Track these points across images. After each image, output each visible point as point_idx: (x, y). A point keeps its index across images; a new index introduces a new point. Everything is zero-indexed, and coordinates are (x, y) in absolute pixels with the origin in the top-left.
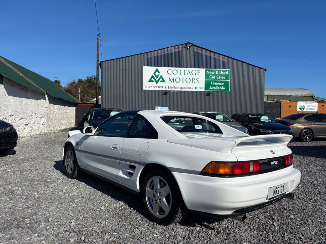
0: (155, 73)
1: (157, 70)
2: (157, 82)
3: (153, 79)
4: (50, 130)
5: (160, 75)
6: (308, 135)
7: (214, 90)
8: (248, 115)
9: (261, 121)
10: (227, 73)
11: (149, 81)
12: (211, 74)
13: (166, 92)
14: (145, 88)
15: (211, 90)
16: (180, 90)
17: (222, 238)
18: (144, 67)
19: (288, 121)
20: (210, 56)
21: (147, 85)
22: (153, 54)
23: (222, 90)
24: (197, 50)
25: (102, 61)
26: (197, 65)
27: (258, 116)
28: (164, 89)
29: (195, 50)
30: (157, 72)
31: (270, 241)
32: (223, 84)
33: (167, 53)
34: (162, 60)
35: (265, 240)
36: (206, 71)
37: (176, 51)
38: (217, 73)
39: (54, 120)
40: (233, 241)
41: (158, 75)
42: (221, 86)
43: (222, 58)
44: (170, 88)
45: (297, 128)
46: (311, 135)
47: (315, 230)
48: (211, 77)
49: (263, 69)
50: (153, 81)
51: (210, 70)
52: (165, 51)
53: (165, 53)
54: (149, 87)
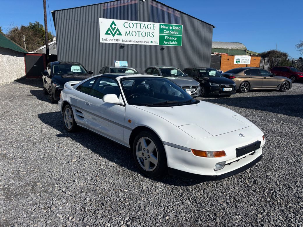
0: (111, 26)
1: (113, 23)
2: (114, 35)
3: (109, 32)
4: (2, 82)
5: (117, 27)
6: (246, 87)
7: (167, 44)
8: (199, 70)
9: (210, 75)
10: (180, 28)
11: (105, 34)
12: (166, 29)
13: (123, 45)
14: (101, 41)
15: (165, 44)
16: (136, 43)
17: (213, 187)
18: (100, 19)
19: (231, 75)
20: (164, 10)
21: (104, 38)
22: (108, 6)
23: (175, 45)
24: (152, 3)
25: (56, 11)
26: (152, 19)
27: (207, 71)
28: (120, 42)
29: (151, 3)
30: (113, 25)
31: (249, 186)
32: (176, 39)
33: (123, 5)
34: (118, 12)
35: (245, 185)
36: (160, 25)
37: (132, 3)
38: (171, 28)
39: (4, 72)
40: (222, 189)
41: (115, 28)
42: (174, 41)
43: (176, 14)
44: (126, 41)
45: (238, 81)
46: (248, 87)
47: (277, 174)
48: (165, 32)
49: (212, 25)
50: (109, 34)
51: (165, 25)
52: (121, 3)
53: (121, 5)
54: (106, 40)
